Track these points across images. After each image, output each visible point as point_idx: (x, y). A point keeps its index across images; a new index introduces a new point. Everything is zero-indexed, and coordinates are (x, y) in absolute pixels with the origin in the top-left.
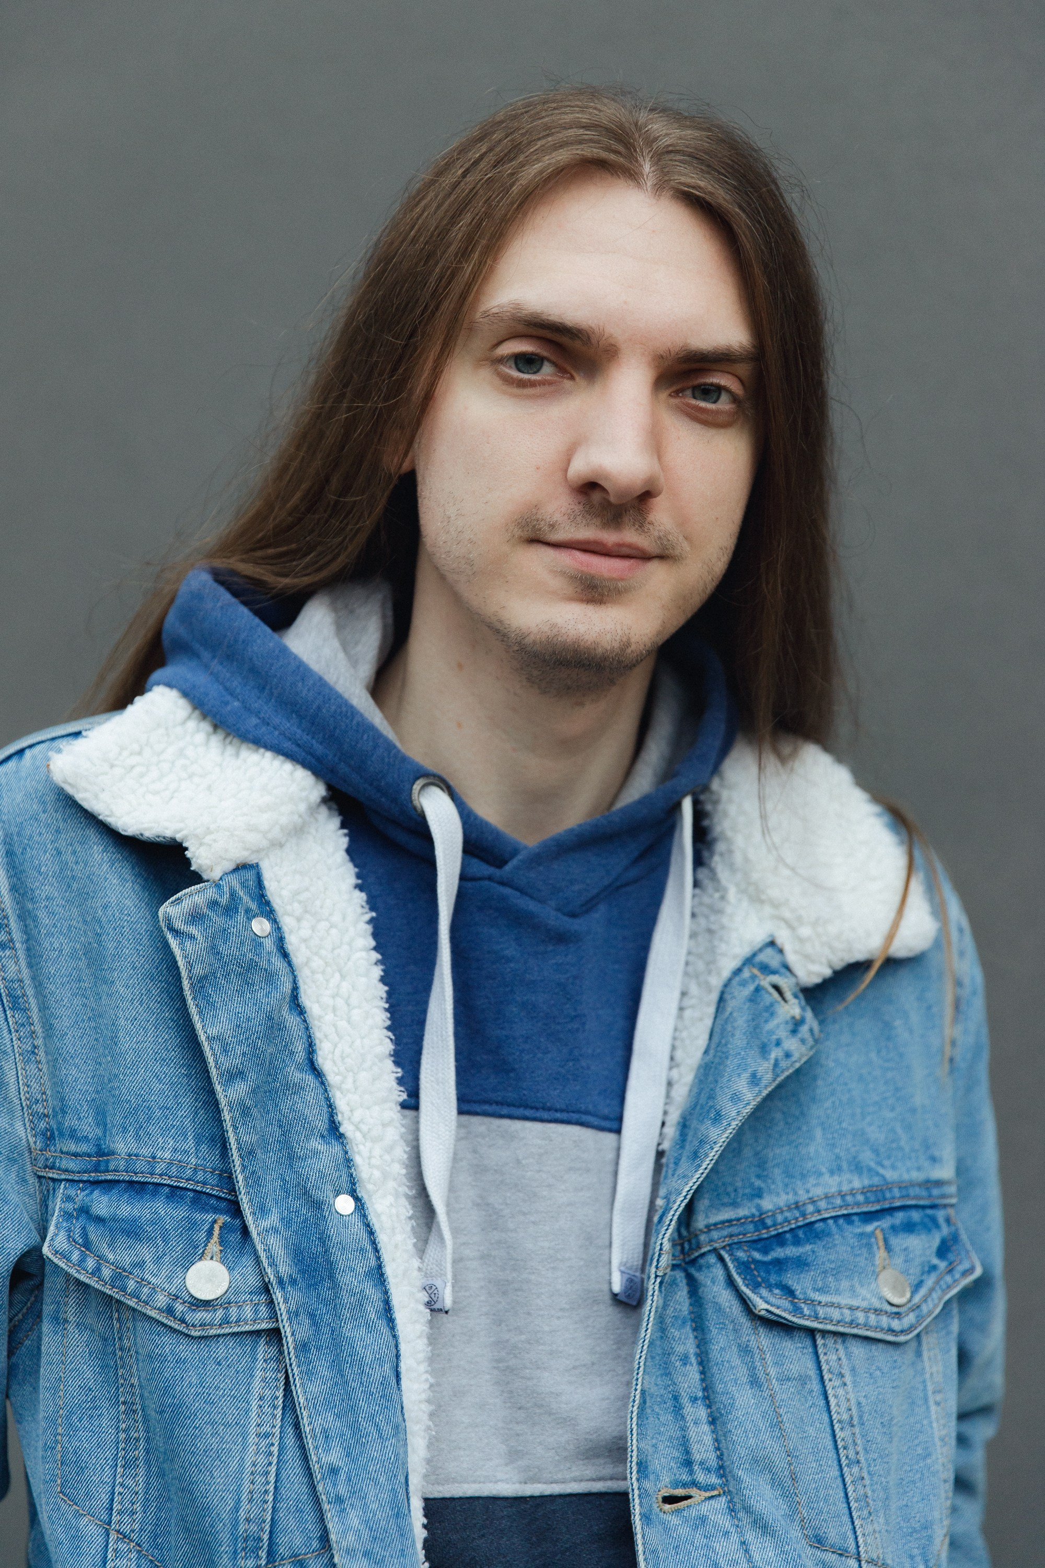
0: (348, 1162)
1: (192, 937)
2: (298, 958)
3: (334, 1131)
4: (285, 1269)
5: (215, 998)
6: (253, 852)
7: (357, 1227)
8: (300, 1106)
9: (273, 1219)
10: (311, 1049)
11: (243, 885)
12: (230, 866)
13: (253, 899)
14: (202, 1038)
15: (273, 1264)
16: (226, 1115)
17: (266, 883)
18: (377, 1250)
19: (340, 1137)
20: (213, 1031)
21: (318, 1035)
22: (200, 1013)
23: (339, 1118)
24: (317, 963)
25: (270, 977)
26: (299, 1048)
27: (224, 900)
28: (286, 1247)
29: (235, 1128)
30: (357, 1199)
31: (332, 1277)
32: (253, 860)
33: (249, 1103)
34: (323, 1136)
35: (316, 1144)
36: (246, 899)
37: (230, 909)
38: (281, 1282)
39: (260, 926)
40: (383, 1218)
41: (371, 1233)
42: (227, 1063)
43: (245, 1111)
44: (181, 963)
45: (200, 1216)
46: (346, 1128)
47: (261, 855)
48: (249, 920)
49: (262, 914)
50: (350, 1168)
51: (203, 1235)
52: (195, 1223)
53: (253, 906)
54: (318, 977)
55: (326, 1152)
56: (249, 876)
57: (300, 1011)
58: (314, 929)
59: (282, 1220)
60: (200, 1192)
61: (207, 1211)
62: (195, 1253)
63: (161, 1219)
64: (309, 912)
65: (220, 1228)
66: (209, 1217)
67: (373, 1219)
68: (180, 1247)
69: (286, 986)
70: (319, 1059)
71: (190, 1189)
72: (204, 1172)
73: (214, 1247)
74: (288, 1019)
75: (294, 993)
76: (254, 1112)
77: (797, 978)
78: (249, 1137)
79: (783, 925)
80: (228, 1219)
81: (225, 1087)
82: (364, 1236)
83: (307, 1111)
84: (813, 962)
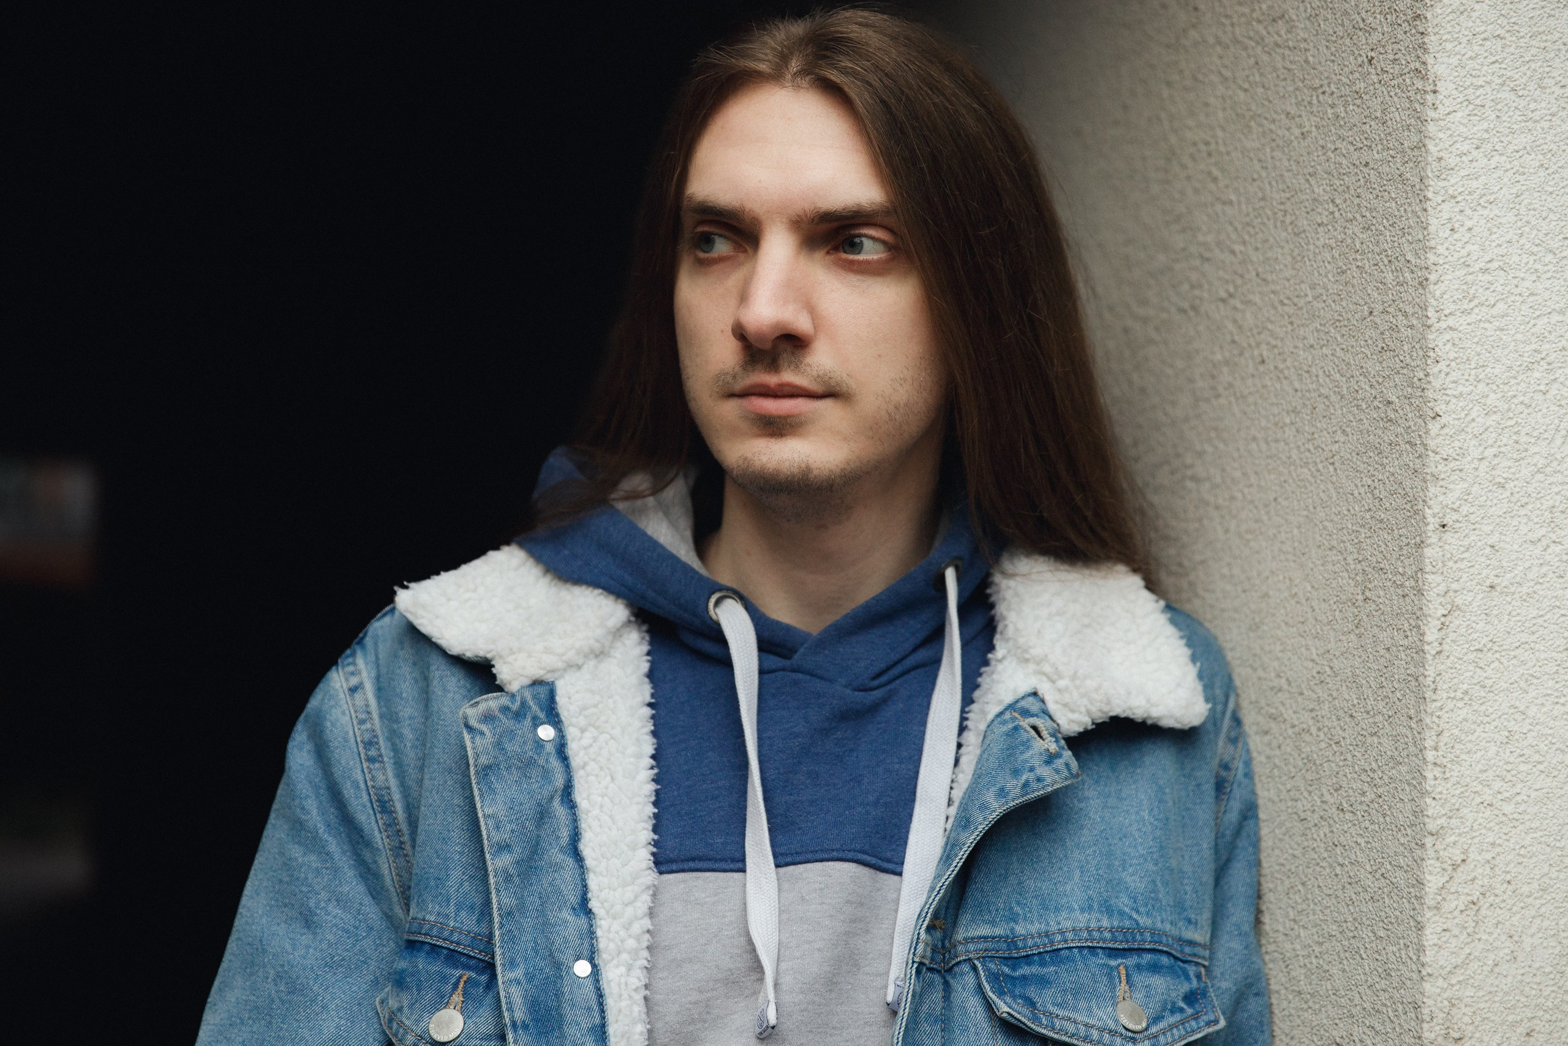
0: (591, 934)
1: (482, 733)
2: (575, 762)
3: (584, 907)
4: (519, 1015)
5: (497, 785)
6: (549, 672)
7: (589, 990)
8: (558, 882)
9: (518, 973)
10: (575, 836)
11: (534, 697)
12: (527, 682)
13: (542, 710)
14: (480, 815)
15: (510, 1009)
16: (492, 880)
17: (558, 699)
18: (603, 1011)
19: (589, 913)
20: (489, 811)
21: (583, 825)
22: (481, 795)
23: (589, 895)
24: (592, 766)
25: (546, 774)
26: (565, 834)
27: (515, 706)
28: (525, 997)
29: (498, 891)
30: (594, 966)
31: (560, 1027)
32: (549, 678)
33: (511, 871)
34: (574, 909)
35: (566, 915)
36: (535, 708)
37: (519, 715)
38: (514, 1025)
39: (546, 732)
40: (612, 984)
41: (600, 996)
42: (497, 837)
43: (508, 878)
44: (470, 753)
45: (448, 971)
46: (593, 904)
47: (556, 675)
48: (536, 726)
49: (549, 723)
50: (592, 939)
51: (449, 987)
52: (445, 977)
53: (542, 715)
54: (592, 778)
55: (573, 923)
56: (543, 691)
57: (572, 806)
58: (595, 739)
59: (526, 974)
60: (453, 951)
61: (457, 968)
62: (441, 1002)
63: (418, 972)
64: (593, 725)
65: (465, 982)
66: (458, 973)
67: (604, 984)
68: (429, 996)
69: (559, 781)
70: (581, 846)
71: (446, 948)
72: (460, 933)
73: (457, 998)
74: (559, 809)
75: (568, 790)
76: (517, 880)
77: (1058, 725)
78: (509, 901)
79: (1044, 679)
80: (473, 975)
81: (494, 855)
82: (593, 997)
83: (563, 887)
84: (1072, 711)
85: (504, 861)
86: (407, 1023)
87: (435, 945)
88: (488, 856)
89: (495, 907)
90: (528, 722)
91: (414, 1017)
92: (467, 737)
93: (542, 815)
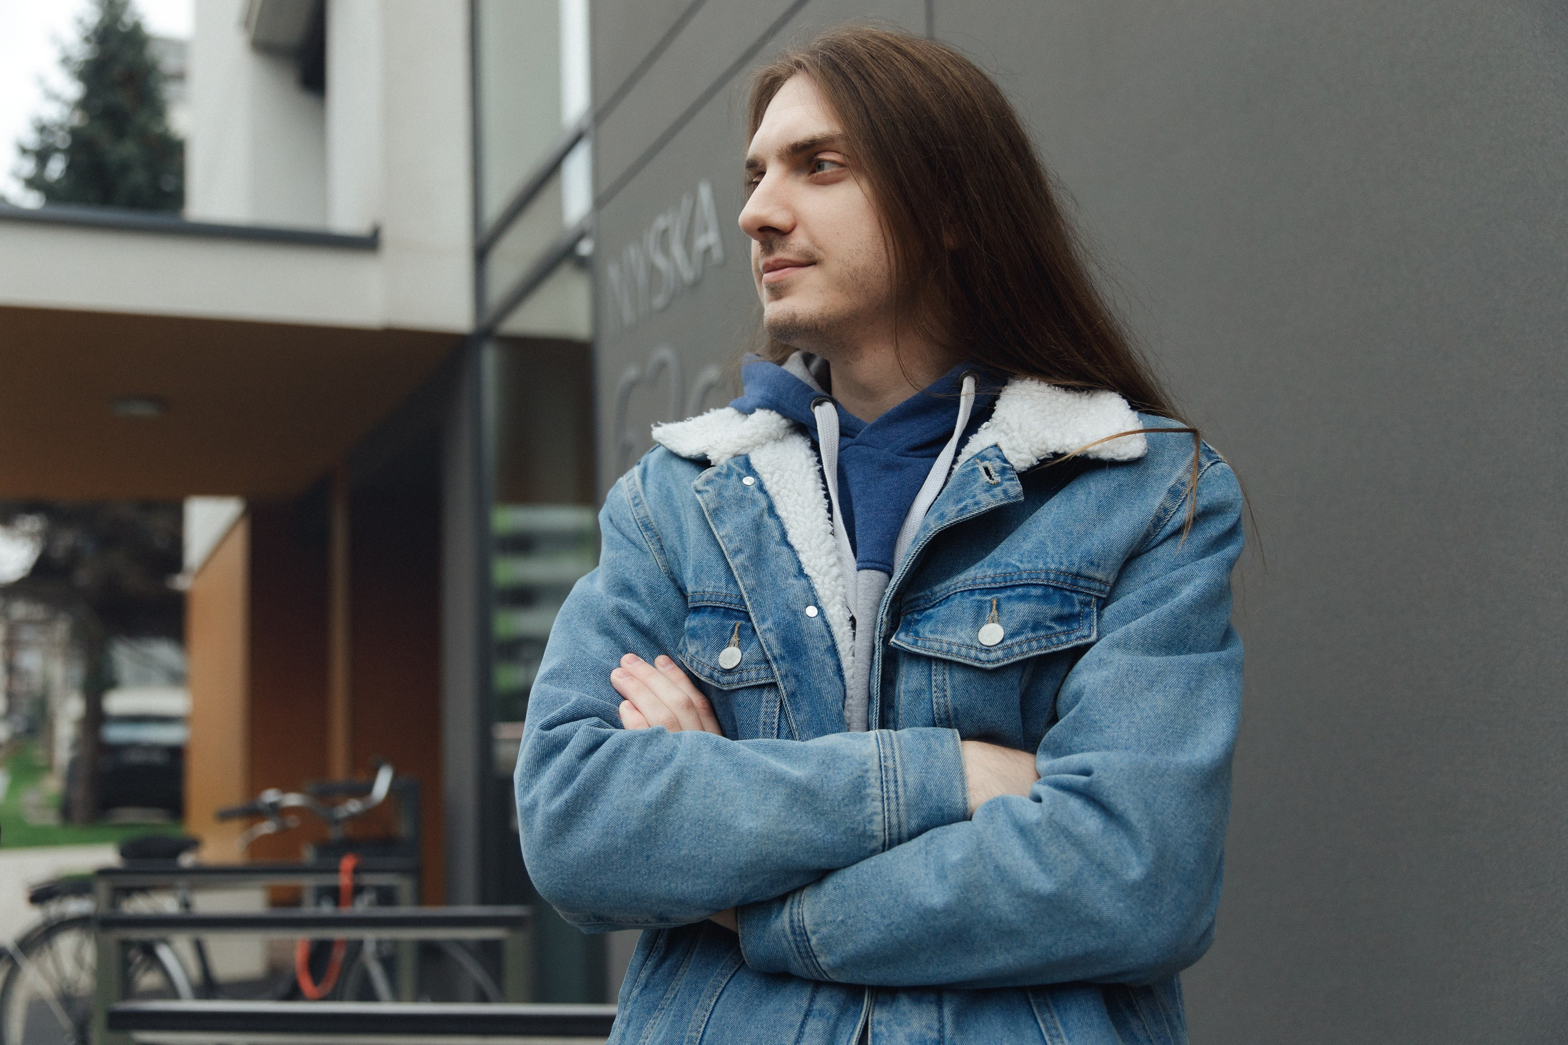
0: (811, 588)
1: (707, 491)
2: (771, 492)
3: (801, 573)
4: (776, 651)
5: (725, 518)
6: (743, 448)
7: (819, 622)
8: (781, 563)
9: (769, 624)
10: (784, 535)
11: (736, 463)
12: (730, 456)
13: (743, 469)
14: (718, 538)
15: (770, 649)
16: (735, 573)
17: (751, 461)
18: (832, 636)
19: (806, 576)
20: (722, 533)
21: (787, 527)
22: (717, 527)
23: (803, 566)
24: (784, 492)
25: (754, 502)
26: (777, 534)
27: (724, 471)
28: (777, 639)
29: (741, 578)
30: (819, 608)
31: (806, 653)
32: (744, 452)
33: (746, 563)
34: (795, 576)
35: (791, 581)
36: (737, 469)
37: (728, 476)
38: (775, 659)
39: (748, 481)
40: (835, 617)
41: (828, 626)
42: (732, 547)
43: (745, 569)
44: (702, 504)
45: (727, 622)
46: (807, 571)
47: (749, 449)
48: (741, 479)
49: (749, 475)
50: (813, 592)
51: (729, 633)
52: (724, 627)
53: (744, 472)
54: (785, 498)
55: (798, 585)
56: (741, 460)
57: (777, 517)
58: (782, 476)
59: (774, 623)
60: (728, 608)
61: (732, 619)
62: (723, 644)
63: (706, 626)
64: (778, 469)
65: (739, 628)
66: (733, 622)
67: (829, 618)
68: (715, 641)
69: (764, 504)
70: (789, 539)
71: (722, 607)
72: (731, 597)
73: (735, 639)
74: (769, 521)
75: (771, 509)
76: (752, 569)
77: (1012, 465)
78: (750, 582)
79: (1003, 434)
80: (743, 622)
81: (733, 558)
82: (824, 628)
83: (784, 565)
84: (1019, 453)
85: (741, 558)
86: (703, 661)
87: (715, 607)
88: (729, 560)
89: (742, 588)
90: (734, 478)
91: (707, 656)
92: (698, 497)
93: (758, 527)
